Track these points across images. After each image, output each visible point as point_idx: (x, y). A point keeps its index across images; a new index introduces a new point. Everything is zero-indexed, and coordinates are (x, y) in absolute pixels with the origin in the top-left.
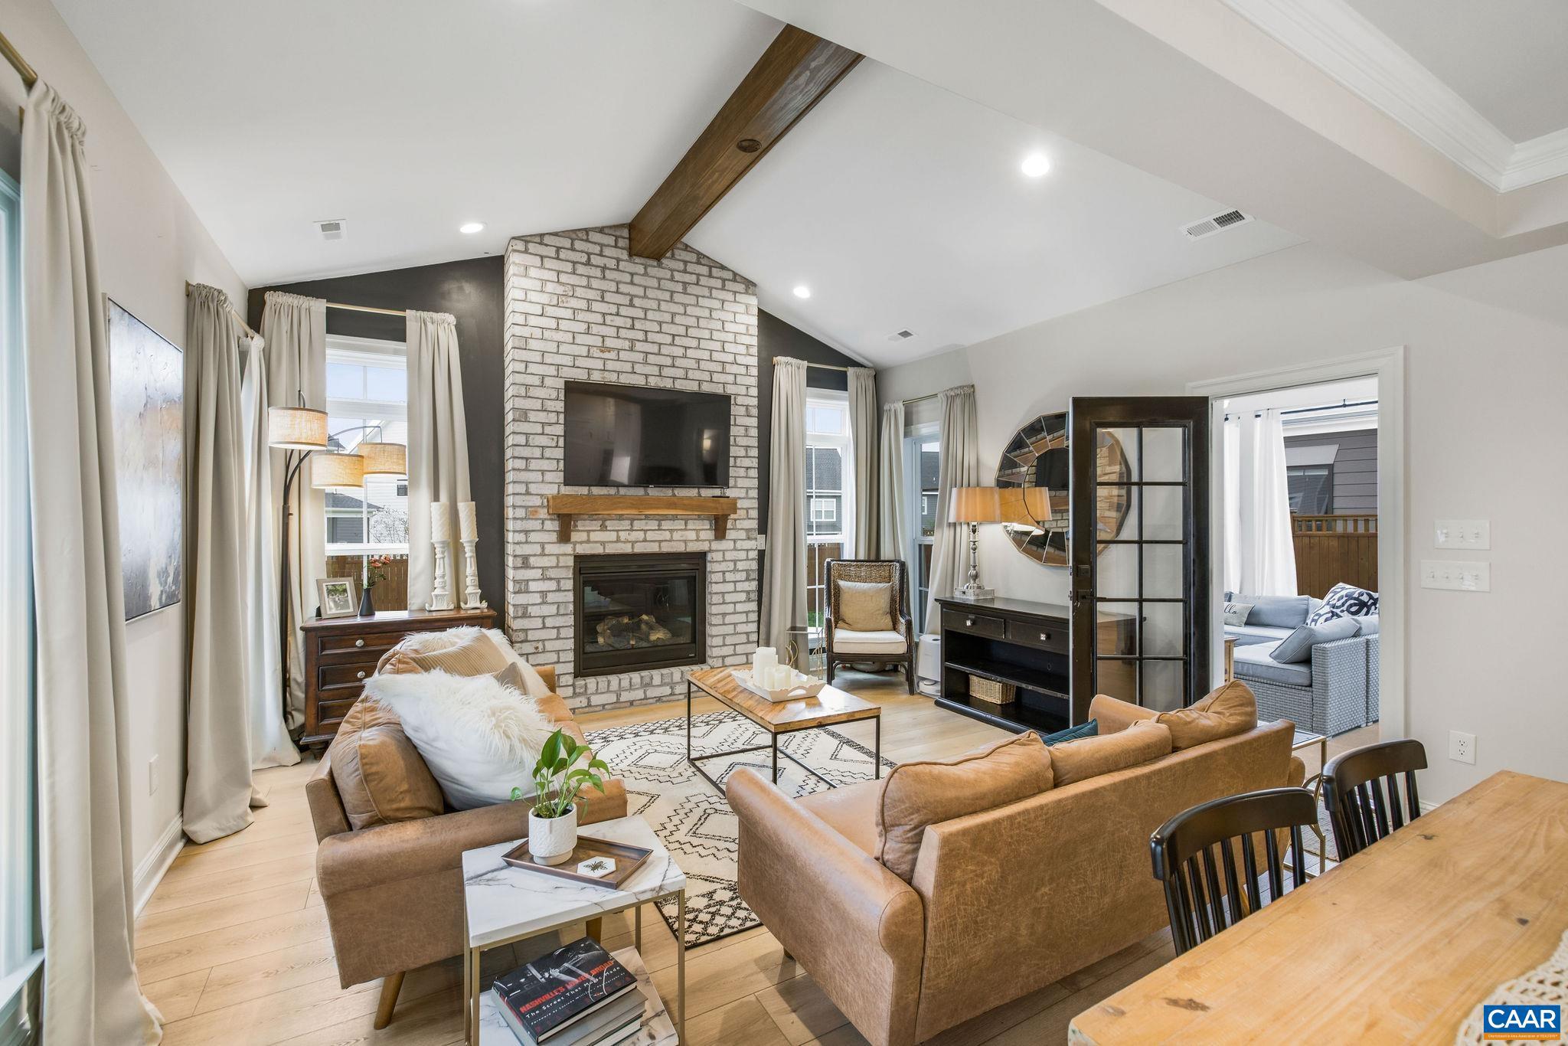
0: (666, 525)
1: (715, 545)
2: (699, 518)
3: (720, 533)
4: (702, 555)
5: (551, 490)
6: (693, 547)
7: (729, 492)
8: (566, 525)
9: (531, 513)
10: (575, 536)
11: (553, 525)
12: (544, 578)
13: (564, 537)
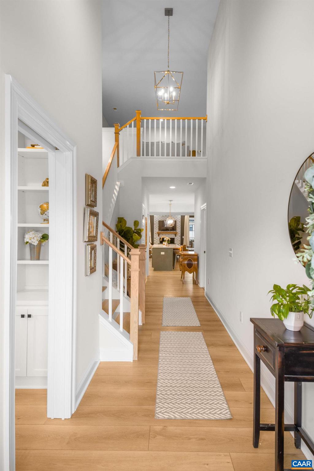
0: (169, 235)
1: (175, 237)
2: (173, 234)
3: (176, 236)
4: (174, 238)
5: (158, 231)
6: (173, 237)
7: (177, 231)
8: (159, 235)
9: (156, 233)
10: (160, 236)
11: (158, 235)
12: (157, 240)
13: (159, 236)
